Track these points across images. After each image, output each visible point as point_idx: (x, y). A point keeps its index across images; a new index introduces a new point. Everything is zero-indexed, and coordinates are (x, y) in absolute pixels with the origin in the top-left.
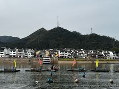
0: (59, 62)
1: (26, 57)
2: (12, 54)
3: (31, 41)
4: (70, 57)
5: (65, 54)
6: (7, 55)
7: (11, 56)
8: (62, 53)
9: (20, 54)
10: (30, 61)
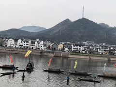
0: (70, 56)
1: (39, 48)
2: (25, 45)
3: (55, 32)
4: (84, 52)
5: (79, 48)
6: (20, 46)
7: (25, 47)
8: (75, 47)
9: (33, 45)
10: (41, 53)
